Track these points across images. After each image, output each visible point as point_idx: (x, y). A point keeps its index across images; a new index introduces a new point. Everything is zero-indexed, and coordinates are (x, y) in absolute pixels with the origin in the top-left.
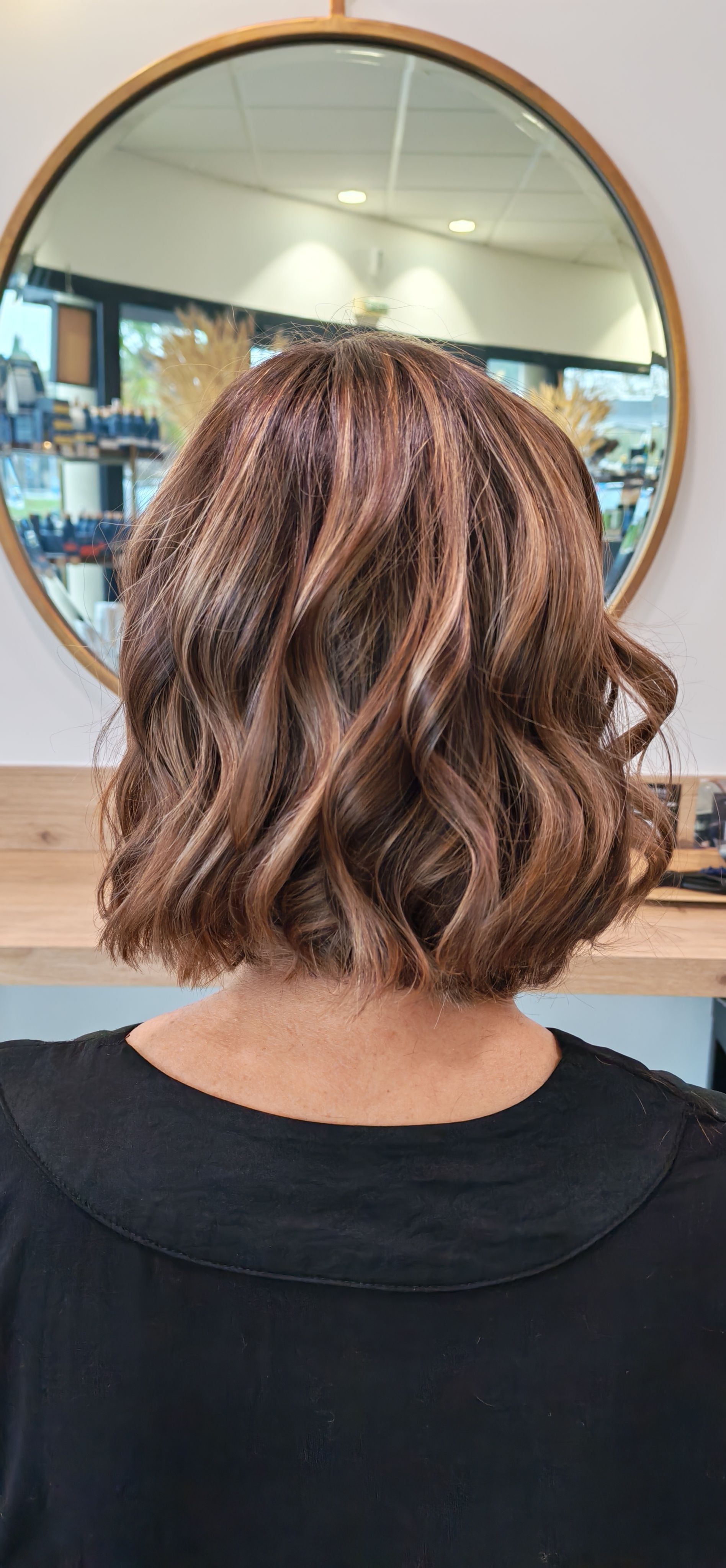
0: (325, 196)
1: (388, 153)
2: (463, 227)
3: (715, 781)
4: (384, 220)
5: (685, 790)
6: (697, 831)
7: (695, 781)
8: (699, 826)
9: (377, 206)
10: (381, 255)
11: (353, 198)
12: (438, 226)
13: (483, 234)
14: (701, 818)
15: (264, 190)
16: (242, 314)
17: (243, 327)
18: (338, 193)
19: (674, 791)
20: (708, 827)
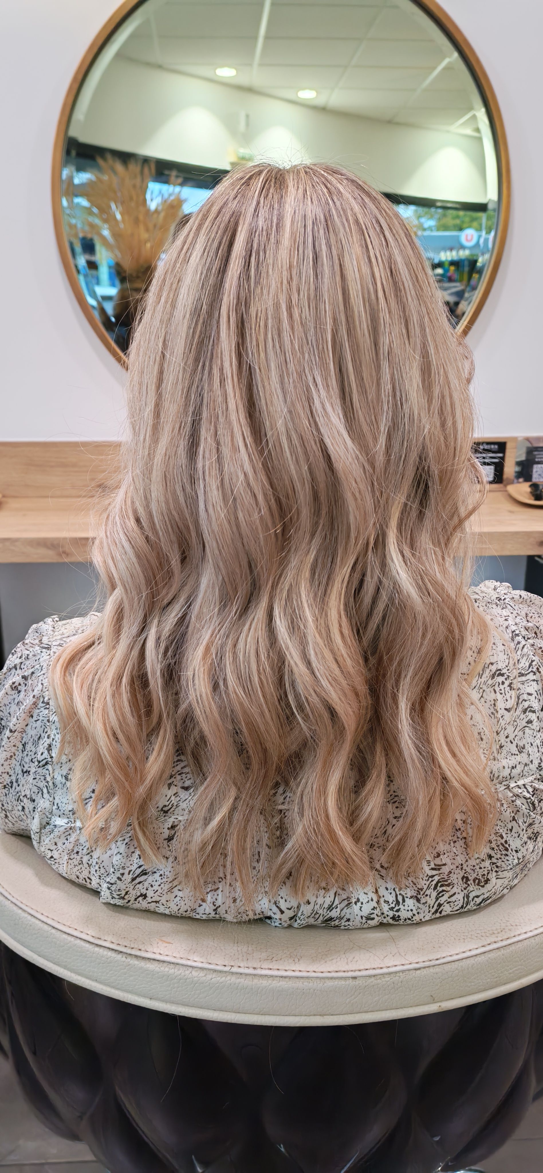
0: (204, 71)
1: (255, 38)
2: (307, 95)
3: (528, 439)
4: (249, 90)
5: (508, 446)
6: (516, 472)
7: (515, 439)
8: (518, 469)
9: (244, 80)
10: (247, 116)
11: (226, 72)
12: (289, 94)
13: (321, 101)
14: (519, 464)
15: (160, 67)
16: (146, 160)
17: (146, 170)
18: (216, 69)
19: (502, 446)
20: (522, 469)
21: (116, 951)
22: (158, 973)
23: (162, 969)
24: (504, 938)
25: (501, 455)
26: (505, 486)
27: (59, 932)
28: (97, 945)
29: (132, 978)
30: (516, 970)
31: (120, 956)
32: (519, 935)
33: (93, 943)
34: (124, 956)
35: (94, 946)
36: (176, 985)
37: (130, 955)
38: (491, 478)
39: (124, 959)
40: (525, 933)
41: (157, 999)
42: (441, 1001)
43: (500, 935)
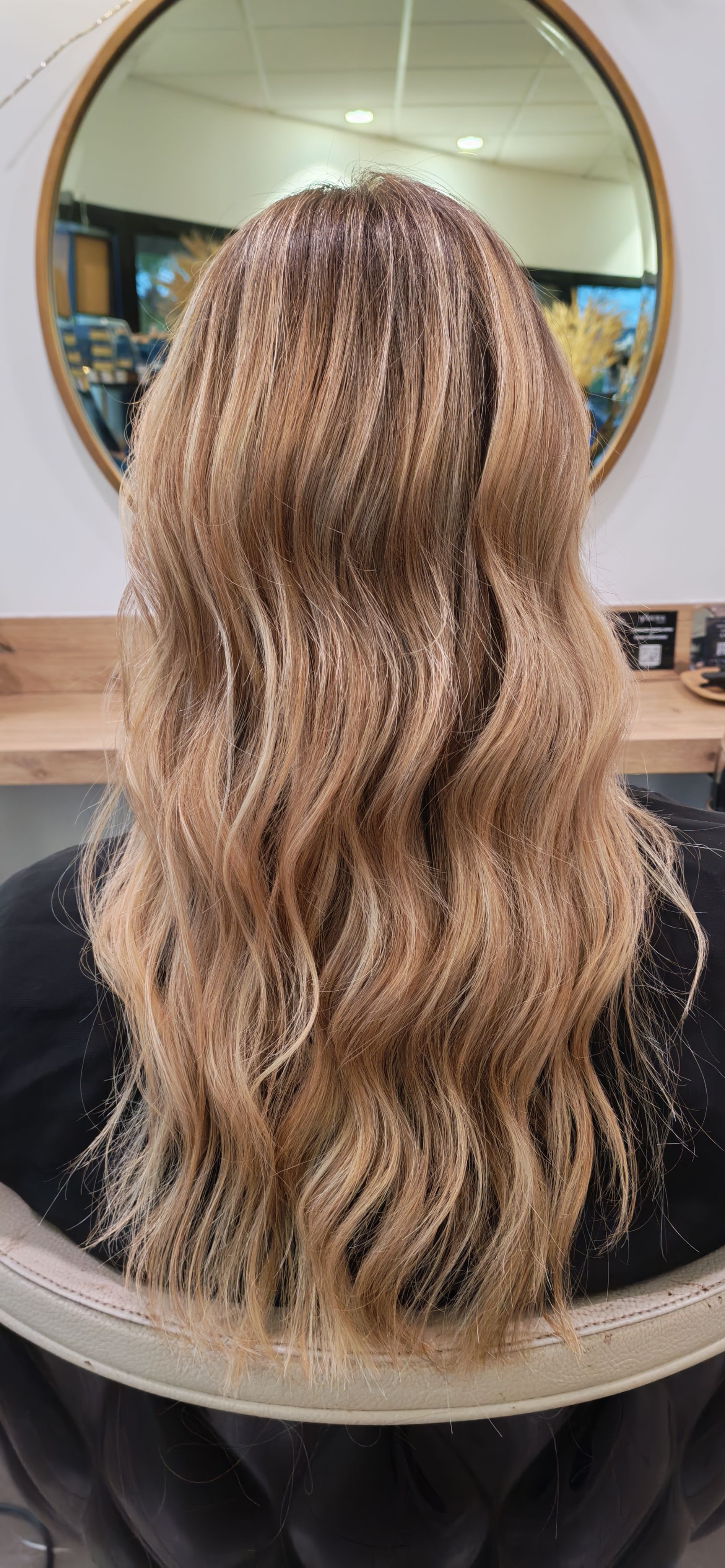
0: (330, 116)
1: (395, 69)
2: (470, 144)
3: (708, 607)
4: (391, 140)
5: (681, 617)
6: (693, 653)
7: (690, 608)
8: (695, 649)
9: (385, 126)
11: (360, 118)
12: (446, 144)
13: (490, 153)
14: (696, 641)
15: (271, 113)
18: (346, 113)
19: (671, 617)
20: (702, 648)
21: (85, 1306)
22: (135, 1339)
23: (140, 1335)
24: (608, 1318)
25: (669, 629)
26: (679, 672)
27: (16, 1277)
28: (62, 1297)
29: (103, 1344)
30: (625, 1364)
31: (89, 1313)
32: (631, 1315)
33: (56, 1294)
34: (95, 1313)
35: (57, 1297)
36: (158, 1357)
37: (102, 1312)
38: (657, 662)
39: (93, 1318)
40: (640, 1313)
41: (135, 1373)
42: (515, 1401)
43: (603, 1314)
